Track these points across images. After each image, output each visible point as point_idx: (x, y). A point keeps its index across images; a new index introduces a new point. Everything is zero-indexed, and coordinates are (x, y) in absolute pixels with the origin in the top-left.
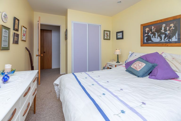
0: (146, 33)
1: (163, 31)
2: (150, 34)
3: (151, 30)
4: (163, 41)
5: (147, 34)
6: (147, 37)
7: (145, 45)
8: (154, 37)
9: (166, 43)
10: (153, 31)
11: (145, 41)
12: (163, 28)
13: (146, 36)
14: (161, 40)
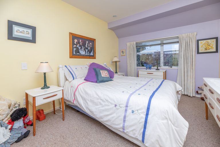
0: (74, 44)
1: (86, 46)
2: (78, 46)
3: (79, 43)
4: (87, 54)
5: (75, 46)
6: (76, 49)
7: (73, 56)
8: (81, 49)
9: (87, 56)
10: (80, 44)
11: (74, 53)
12: (87, 44)
13: (75, 47)
14: (86, 54)
